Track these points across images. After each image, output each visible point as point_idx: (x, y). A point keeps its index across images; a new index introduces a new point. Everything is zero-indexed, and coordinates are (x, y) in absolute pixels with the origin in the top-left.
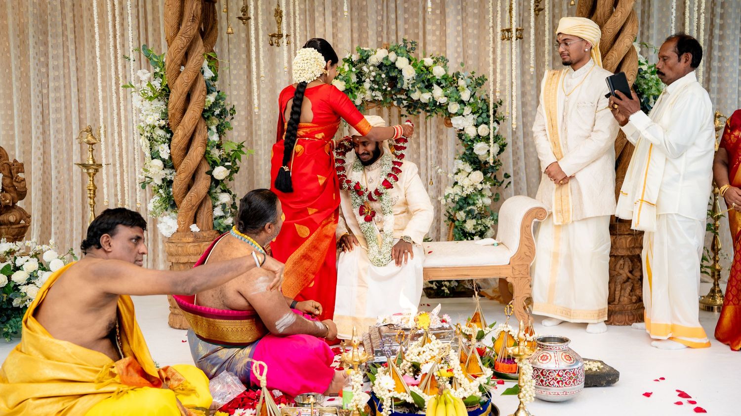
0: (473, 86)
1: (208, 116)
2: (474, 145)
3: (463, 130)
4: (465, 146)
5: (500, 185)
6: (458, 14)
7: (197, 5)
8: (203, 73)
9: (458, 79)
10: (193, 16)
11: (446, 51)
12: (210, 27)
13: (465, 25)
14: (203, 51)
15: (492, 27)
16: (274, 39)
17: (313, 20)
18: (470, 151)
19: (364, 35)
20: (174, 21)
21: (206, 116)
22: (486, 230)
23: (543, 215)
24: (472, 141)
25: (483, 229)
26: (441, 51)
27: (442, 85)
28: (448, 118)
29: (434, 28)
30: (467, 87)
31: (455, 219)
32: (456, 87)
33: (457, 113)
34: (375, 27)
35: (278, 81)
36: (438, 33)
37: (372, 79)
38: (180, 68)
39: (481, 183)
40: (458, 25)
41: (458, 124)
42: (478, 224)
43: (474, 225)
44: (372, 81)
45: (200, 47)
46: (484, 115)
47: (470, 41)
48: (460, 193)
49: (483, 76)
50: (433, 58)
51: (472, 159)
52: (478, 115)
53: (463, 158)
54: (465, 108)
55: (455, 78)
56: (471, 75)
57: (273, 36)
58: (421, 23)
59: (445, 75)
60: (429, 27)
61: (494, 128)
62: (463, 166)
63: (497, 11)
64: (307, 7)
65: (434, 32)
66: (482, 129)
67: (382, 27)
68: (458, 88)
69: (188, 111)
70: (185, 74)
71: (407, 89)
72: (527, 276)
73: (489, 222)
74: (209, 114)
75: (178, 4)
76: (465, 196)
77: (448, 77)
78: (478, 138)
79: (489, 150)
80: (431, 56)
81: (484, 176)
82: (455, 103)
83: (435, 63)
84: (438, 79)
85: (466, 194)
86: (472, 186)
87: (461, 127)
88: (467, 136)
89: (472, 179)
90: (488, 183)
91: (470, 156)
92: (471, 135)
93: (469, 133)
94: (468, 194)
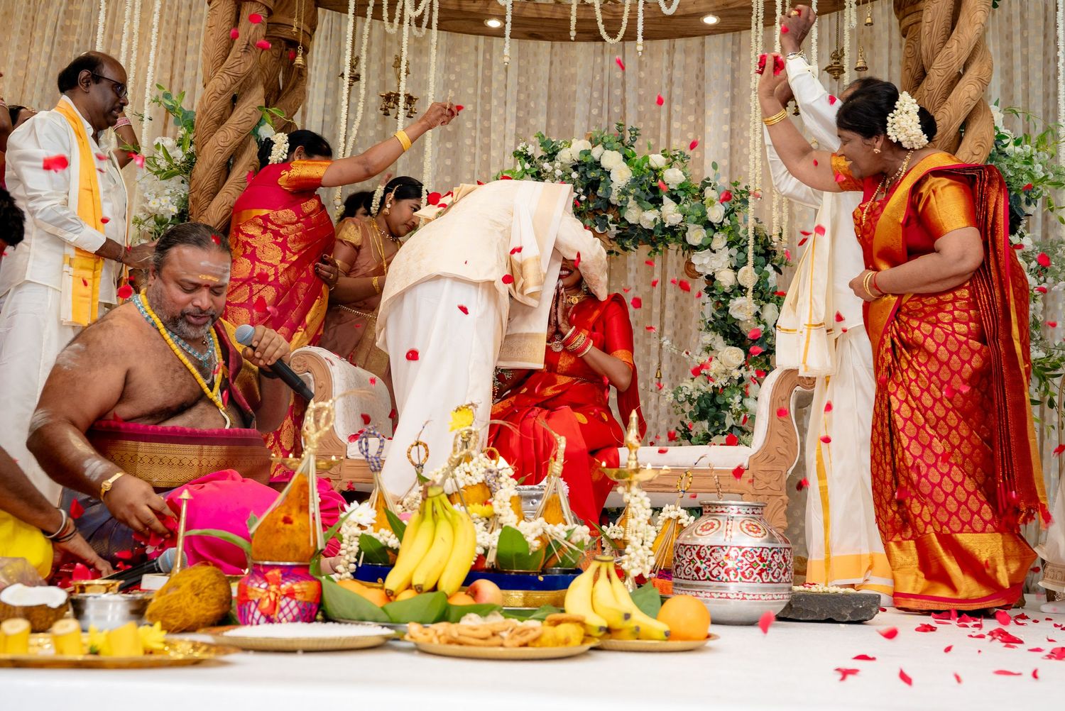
2: (731, 301)
3: (713, 277)
4: (716, 305)
9: (706, 189)
14: (259, 102)
18: (724, 314)
24: (726, 295)
27: (677, 199)
28: (687, 255)
32: (701, 201)
33: (701, 244)
39: (740, 368)
41: (702, 265)
48: (702, 388)
50: (665, 156)
51: (728, 329)
52: (737, 246)
53: (713, 326)
54: (716, 235)
59: (684, 183)
62: (712, 341)
66: (745, 274)
68: (704, 202)
70: (221, 133)
71: (619, 205)
72: (779, 493)
76: (711, 391)
77: (689, 186)
78: (740, 290)
79: (757, 312)
80: (663, 151)
81: (746, 358)
82: (697, 226)
83: (670, 165)
84: (672, 190)
85: (713, 387)
86: (725, 375)
87: (707, 269)
88: (719, 287)
89: (723, 361)
90: (749, 366)
91: (723, 322)
92: (725, 285)
93: (720, 281)
94: (715, 386)
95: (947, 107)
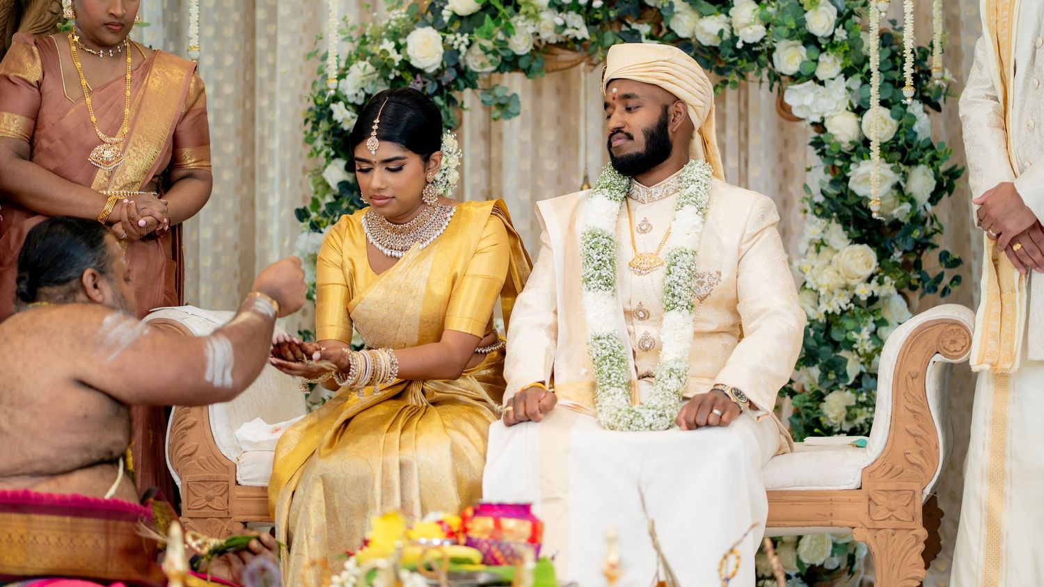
2: (852, 166)
3: (823, 124)
18: (842, 188)
23: (961, 342)
24: (846, 157)
33: (799, 73)
39: (869, 280)
41: (802, 107)
43: (848, 408)
48: (814, 313)
52: (857, 75)
54: (823, 58)
62: (824, 232)
66: (875, 122)
71: (660, 6)
72: (911, 525)
76: (822, 319)
78: (864, 147)
79: (898, 183)
81: (879, 261)
82: (792, 42)
85: (826, 313)
86: (845, 292)
87: (812, 113)
88: (833, 141)
89: (841, 271)
90: (886, 278)
91: (839, 202)
92: (842, 139)
93: (834, 132)
94: (830, 312)
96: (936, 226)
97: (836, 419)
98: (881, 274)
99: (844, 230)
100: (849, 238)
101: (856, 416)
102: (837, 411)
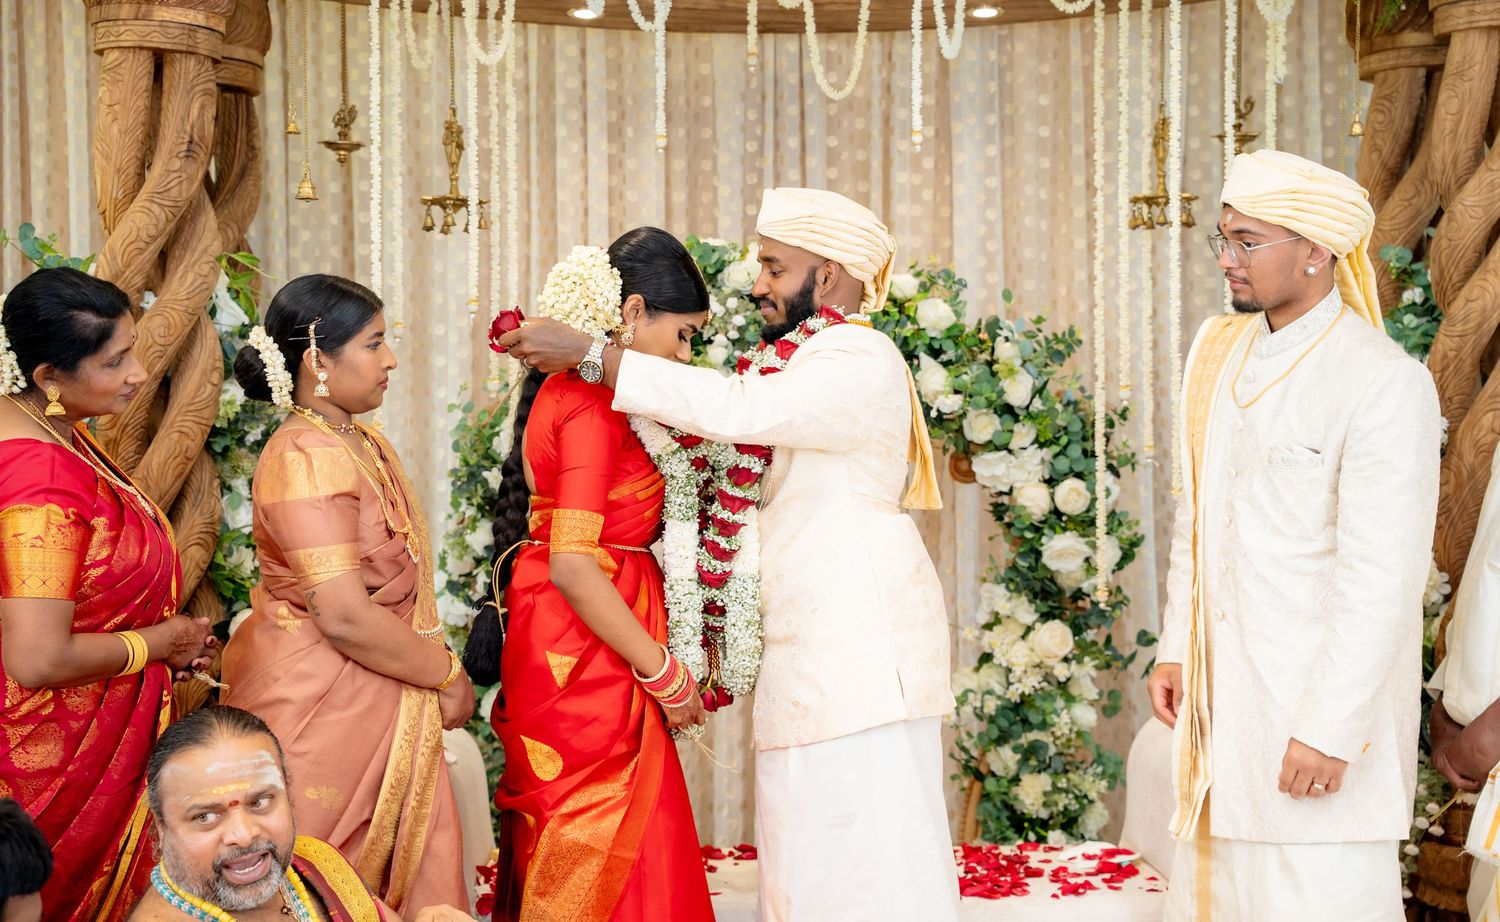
0: (1040, 360)
1: (226, 449)
2: (1044, 540)
3: (1010, 493)
4: (1014, 544)
5: (1126, 667)
6: (989, 140)
7: (203, 107)
8: (213, 312)
9: (994, 338)
10: (191, 142)
11: (951, 249)
12: (236, 169)
13: (1009, 173)
14: (216, 247)
15: (1102, 189)
16: (436, 210)
17: (549, 149)
18: (1032, 561)
19: (705, 198)
20: (125, 152)
21: (218, 449)
22: (1083, 808)
24: (1037, 529)
25: (1074, 806)
26: (936, 248)
27: (944, 358)
28: (963, 455)
29: (917, 180)
30: (1025, 362)
31: (983, 769)
32: (990, 364)
33: (990, 442)
34: (737, 175)
35: (438, 330)
36: (927, 195)
37: (734, 335)
38: (141, 299)
39: (1066, 660)
40: (988, 172)
41: (994, 477)
42: (1056, 789)
43: (1045, 794)
44: (734, 342)
45: (208, 234)
46: (1075, 451)
47: (1028, 221)
48: (999, 690)
49: (1072, 332)
50: (918, 275)
51: (1038, 587)
52: (1055, 449)
53: (1011, 580)
54: (1017, 427)
55: (984, 336)
56: (1033, 328)
57: (434, 202)
58: (876, 165)
59: (955, 326)
60: (901, 177)
61: (1108, 492)
62: (1008, 606)
63: (1120, 143)
64: (533, 110)
65: (916, 191)
66: (1069, 494)
67: (760, 172)
68: (995, 367)
69: (161, 433)
70: (158, 320)
73: (1093, 785)
74: (227, 441)
75: (142, 101)
76: (1016, 698)
77: (962, 331)
78: (1056, 518)
79: (1089, 556)
80: (912, 267)
81: (1074, 638)
82: (986, 413)
83: (925, 288)
84: (932, 338)
85: (1020, 692)
86: (1037, 670)
87: (1003, 483)
88: (1023, 514)
89: (1037, 648)
90: (1087, 659)
91: (1030, 575)
92: (1035, 511)
93: (1026, 504)
94: (1027, 693)
95: (1490, 278)
96: (1120, 598)
97: (1033, 805)
98: (1075, 652)
99: (1030, 602)
100: (1036, 611)
101: (1056, 804)
102: (1033, 796)
